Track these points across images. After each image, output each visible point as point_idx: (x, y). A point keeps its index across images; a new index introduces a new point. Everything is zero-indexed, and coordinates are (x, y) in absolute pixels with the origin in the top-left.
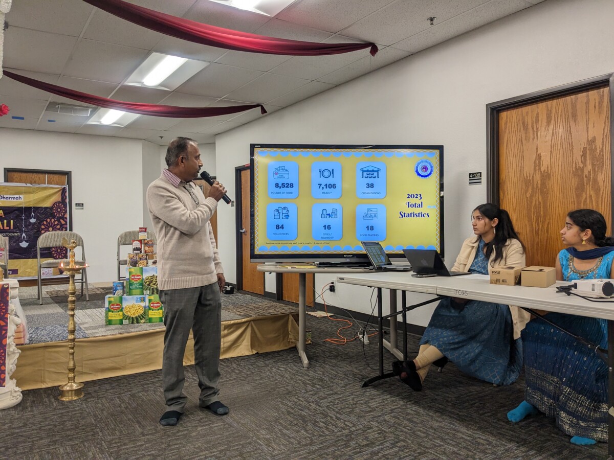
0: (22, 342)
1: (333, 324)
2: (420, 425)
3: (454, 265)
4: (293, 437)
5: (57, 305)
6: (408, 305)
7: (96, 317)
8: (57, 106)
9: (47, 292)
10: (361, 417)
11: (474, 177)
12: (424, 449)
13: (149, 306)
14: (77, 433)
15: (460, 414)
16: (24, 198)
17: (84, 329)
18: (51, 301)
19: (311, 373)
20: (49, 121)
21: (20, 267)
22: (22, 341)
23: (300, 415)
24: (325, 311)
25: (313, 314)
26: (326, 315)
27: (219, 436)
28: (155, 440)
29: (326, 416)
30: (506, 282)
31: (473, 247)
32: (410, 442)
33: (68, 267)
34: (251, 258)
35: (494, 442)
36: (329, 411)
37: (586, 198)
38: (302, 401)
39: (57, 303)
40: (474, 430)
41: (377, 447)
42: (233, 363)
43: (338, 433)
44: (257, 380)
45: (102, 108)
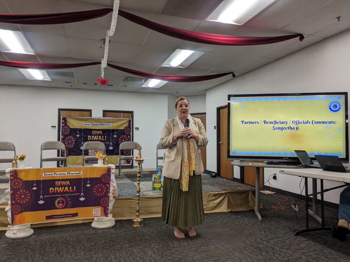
0: (115, 196)
1: (275, 198)
4: (254, 258)
5: (128, 179)
6: (324, 188)
7: (148, 186)
8: (129, 79)
9: (123, 172)
10: (295, 252)
14: (142, 243)
16: (112, 125)
18: (125, 177)
19: (263, 225)
20: (124, 86)
23: (258, 247)
24: (270, 191)
25: (263, 192)
26: (271, 193)
27: (213, 253)
28: (180, 251)
29: (273, 249)
33: (137, 159)
34: (228, 158)
36: (275, 247)
38: (259, 240)
39: (128, 178)
42: (218, 216)
43: (281, 259)
44: (232, 226)
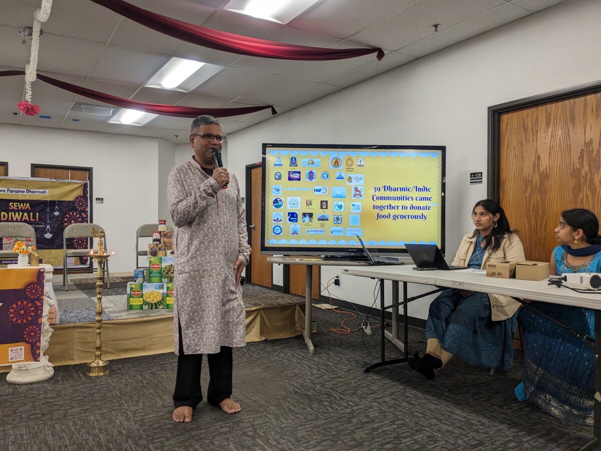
0: (54, 323)
1: (337, 315)
2: (418, 407)
3: (454, 260)
4: (299, 413)
6: (408, 297)
7: (118, 303)
8: (82, 106)
9: (71, 280)
10: (363, 398)
11: (475, 177)
12: (421, 427)
13: (167, 293)
14: (105, 404)
15: (457, 398)
16: (49, 192)
17: (108, 313)
18: (75, 287)
19: (317, 359)
20: (74, 120)
21: (45, 256)
22: (54, 321)
23: (306, 395)
24: (330, 304)
25: (318, 306)
26: (331, 308)
29: (330, 396)
30: (501, 275)
31: (472, 242)
32: (408, 420)
33: (96, 255)
34: (261, 251)
35: (487, 423)
36: (333, 392)
37: (582, 198)
38: (308, 383)
39: (81, 290)
40: (469, 412)
41: (377, 424)
43: (341, 411)
44: (266, 363)
45: (123, 109)
